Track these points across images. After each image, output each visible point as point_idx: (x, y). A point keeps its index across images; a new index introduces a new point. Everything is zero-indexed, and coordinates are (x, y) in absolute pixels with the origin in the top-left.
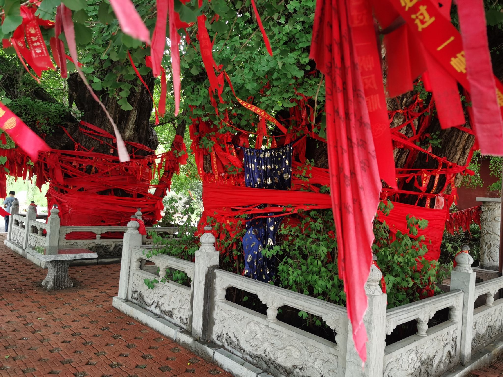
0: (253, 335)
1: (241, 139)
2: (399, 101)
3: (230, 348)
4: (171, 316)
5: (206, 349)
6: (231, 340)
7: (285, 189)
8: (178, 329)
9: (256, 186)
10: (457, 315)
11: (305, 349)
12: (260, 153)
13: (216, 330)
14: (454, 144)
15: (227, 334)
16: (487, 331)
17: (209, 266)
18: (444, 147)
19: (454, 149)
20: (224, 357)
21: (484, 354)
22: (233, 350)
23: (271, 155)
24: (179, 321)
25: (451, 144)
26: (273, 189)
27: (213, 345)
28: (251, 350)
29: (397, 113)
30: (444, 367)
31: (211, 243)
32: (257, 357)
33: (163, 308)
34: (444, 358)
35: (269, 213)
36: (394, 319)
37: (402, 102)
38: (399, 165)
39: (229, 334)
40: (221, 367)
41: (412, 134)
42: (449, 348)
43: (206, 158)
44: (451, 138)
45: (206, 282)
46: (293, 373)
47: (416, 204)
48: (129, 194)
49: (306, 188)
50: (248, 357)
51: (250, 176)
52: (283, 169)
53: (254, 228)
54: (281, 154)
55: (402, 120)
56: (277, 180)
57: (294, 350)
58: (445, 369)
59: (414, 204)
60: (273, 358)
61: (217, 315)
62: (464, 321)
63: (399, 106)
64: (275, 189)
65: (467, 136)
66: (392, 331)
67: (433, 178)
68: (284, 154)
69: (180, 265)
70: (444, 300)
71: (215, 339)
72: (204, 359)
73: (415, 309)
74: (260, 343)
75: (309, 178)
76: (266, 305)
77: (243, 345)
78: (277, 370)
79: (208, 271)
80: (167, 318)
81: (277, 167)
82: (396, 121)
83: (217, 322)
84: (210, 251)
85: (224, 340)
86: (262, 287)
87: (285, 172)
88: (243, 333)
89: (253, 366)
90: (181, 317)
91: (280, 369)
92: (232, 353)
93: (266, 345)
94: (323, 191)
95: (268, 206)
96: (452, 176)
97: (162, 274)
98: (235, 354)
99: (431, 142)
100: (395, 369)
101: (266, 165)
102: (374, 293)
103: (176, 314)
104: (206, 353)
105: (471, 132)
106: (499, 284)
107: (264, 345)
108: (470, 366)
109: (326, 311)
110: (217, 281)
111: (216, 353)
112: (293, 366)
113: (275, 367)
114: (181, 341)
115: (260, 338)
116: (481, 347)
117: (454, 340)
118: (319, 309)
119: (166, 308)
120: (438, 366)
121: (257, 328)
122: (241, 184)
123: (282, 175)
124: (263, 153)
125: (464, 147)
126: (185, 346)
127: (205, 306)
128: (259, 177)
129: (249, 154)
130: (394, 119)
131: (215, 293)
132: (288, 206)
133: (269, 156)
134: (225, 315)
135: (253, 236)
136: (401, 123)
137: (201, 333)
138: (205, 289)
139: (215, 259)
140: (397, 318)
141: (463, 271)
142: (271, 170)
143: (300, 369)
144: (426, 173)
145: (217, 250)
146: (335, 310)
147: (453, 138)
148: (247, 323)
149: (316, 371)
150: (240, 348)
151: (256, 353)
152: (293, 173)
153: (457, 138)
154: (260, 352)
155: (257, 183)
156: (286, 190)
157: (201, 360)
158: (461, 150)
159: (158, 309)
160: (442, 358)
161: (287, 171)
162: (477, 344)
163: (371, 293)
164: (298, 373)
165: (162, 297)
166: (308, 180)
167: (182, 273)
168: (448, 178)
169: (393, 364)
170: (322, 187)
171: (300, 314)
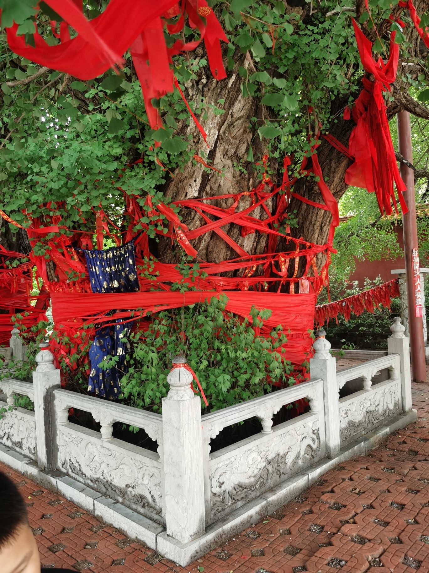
0: (92, 457)
1: (82, 240)
2: (246, 183)
3: (74, 475)
4: (21, 447)
5: (50, 479)
6: (74, 466)
7: (133, 291)
8: (26, 460)
9: (103, 291)
10: (317, 405)
11: (134, 465)
12: (102, 254)
13: (61, 457)
14: (311, 222)
15: (70, 460)
16: (365, 417)
17: (47, 387)
18: (302, 228)
19: (311, 228)
20: (66, 485)
21: (357, 442)
22: (76, 476)
23: (113, 255)
24: (28, 452)
25: (308, 223)
26: (122, 292)
27: (58, 474)
28: (91, 474)
29: (243, 196)
30: (304, 463)
31: (48, 361)
32: (97, 480)
33: (13, 440)
34: (302, 453)
35: (118, 319)
36: (220, 421)
37: (248, 183)
38: (258, 251)
39: (72, 460)
40: (63, 496)
41: (267, 216)
42: (308, 441)
43: (49, 265)
44: (307, 217)
45: (45, 405)
46: (127, 492)
47: (279, 291)
48: (5, 310)
49: (156, 287)
50: (89, 482)
51: (95, 281)
52: (128, 269)
53: (98, 338)
54: (123, 252)
55: (248, 203)
56: (123, 282)
57: (126, 468)
58: (306, 465)
59: (276, 292)
60: (110, 480)
61: (60, 441)
62: (326, 410)
63: (246, 188)
64: (123, 292)
65: (323, 212)
66: (218, 433)
67: (292, 261)
68: (126, 252)
69: (24, 389)
70: (293, 392)
71: (61, 467)
72: (50, 490)
73: (249, 407)
74: (98, 465)
75: (156, 276)
76: (99, 423)
77: (85, 470)
78: (114, 492)
79: (47, 392)
80: (18, 449)
81: (121, 268)
82: (242, 204)
83: (60, 448)
84: (48, 370)
85: (68, 467)
86: (94, 403)
87: (130, 272)
88: (83, 457)
89: (92, 491)
90: (29, 448)
91: (117, 490)
92: (76, 480)
93: (104, 466)
94: (174, 289)
95: (117, 311)
96: (313, 256)
97: (10, 401)
98: (78, 481)
99: (288, 222)
100: (228, 474)
101: (110, 266)
102: (182, 398)
103: (25, 445)
104: (50, 483)
105: (326, 208)
106: (378, 366)
107: (102, 467)
108: (337, 458)
109: (147, 422)
110: (57, 402)
111: (59, 482)
112: (127, 485)
113: (112, 489)
114: (29, 473)
115: (98, 460)
116: (359, 435)
117: (316, 432)
118: (142, 421)
119: (16, 439)
120: (295, 463)
121: (94, 450)
122: (88, 290)
123: (127, 276)
124: (105, 254)
125: (322, 224)
126: (32, 478)
127: (46, 432)
128: (106, 280)
129: (91, 256)
130: (239, 202)
131: (56, 416)
132: (137, 309)
133: (111, 256)
134: (67, 439)
135: (98, 348)
136: (248, 206)
137: (46, 462)
138: (45, 414)
139: (56, 377)
140: (224, 420)
141: (320, 358)
142: (116, 271)
143: (133, 487)
144: (283, 257)
145: (57, 368)
146: (154, 420)
147: (310, 216)
148: (85, 445)
149: (144, 488)
150: (82, 473)
151: (95, 476)
152: (138, 272)
153: (312, 216)
154: (98, 475)
155: (104, 288)
156: (135, 291)
157: (46, 491)
158: (319, 228)
159: (9, 441)
160: (299, 453)
161: (132, 271)
162: (352, 433)
163: (179, 399)
164: (131, 492)
165: (12, 427)
166: (155, 278)
167: (26, 398)
168: (308, 259)
169: (224, 469)
170: (172, 285)
171: (131, 429)
